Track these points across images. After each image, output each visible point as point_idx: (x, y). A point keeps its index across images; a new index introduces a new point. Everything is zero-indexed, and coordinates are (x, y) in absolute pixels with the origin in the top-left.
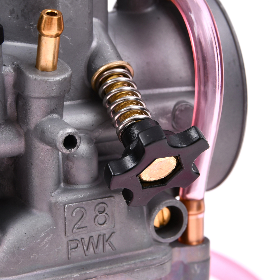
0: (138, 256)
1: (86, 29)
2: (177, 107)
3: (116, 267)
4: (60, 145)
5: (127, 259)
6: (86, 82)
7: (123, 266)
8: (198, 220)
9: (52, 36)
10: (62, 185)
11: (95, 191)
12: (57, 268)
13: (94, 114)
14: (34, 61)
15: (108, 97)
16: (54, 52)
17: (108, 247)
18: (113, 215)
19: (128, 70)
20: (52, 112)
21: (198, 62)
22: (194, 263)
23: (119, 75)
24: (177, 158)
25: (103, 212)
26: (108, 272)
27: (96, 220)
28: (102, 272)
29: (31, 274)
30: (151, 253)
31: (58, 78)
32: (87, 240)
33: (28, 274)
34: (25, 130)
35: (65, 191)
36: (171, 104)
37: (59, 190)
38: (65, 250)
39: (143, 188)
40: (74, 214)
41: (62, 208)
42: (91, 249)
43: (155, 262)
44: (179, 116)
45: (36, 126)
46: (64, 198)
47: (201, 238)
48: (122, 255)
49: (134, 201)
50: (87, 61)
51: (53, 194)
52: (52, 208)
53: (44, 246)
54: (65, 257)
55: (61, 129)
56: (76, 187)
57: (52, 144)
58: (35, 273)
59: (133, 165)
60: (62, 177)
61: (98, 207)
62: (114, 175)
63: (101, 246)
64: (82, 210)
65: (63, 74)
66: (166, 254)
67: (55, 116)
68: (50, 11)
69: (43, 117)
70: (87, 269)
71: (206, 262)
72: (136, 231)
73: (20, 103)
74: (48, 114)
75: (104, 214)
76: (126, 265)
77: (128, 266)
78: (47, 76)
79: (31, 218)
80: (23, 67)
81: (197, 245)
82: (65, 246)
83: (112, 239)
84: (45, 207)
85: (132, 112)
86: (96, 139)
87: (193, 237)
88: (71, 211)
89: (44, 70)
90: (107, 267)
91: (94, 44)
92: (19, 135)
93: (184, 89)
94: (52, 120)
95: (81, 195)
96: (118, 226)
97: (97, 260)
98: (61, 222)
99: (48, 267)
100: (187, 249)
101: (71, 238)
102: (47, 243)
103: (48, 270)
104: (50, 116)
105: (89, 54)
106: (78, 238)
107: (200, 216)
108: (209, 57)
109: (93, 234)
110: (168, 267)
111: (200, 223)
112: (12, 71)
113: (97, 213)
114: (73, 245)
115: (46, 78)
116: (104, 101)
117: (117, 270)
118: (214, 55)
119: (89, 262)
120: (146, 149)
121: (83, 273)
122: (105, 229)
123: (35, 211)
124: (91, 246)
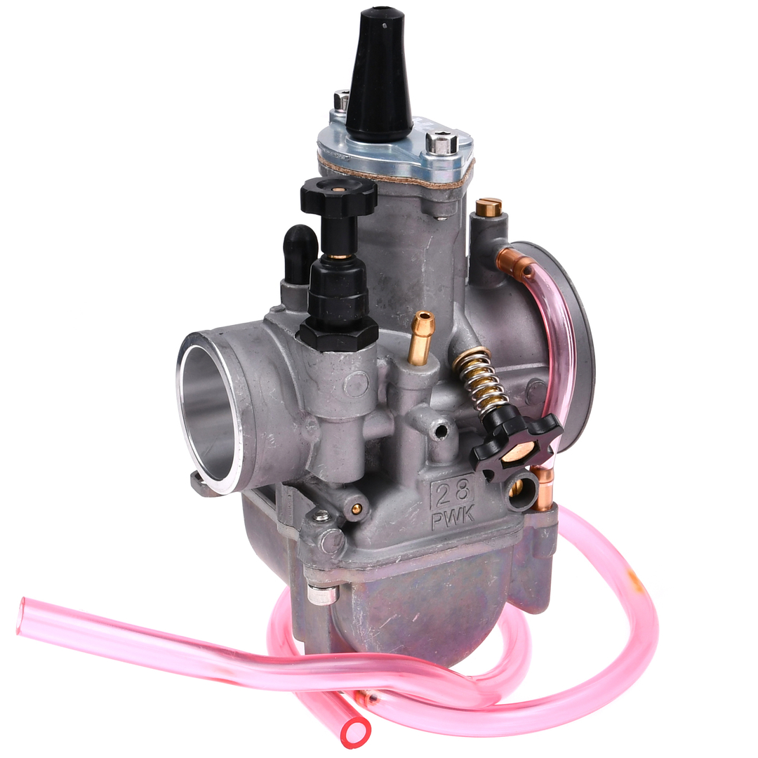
0: (494, 526)
1: (448, 316)
2: (530, 385)
3: (475, 537)
4: (433, 435)
5: (485, 528)
6: (447, 364)
7: (482, 535)
8: (547, 487)
9: (424, 337)
10: (427, 463)
11: (457, 469)
12: (422, 539)
13: (455, 395)
14: (406, 354)
15: (470, 382)
16: (426, 349)
17: (467, 519)
18: (473, 490)
19: (487, 354)
20: (422, 401)
21: (553, 346)
22: (544, 528)
23: (478, 360)
24: (535, 442)
25: (464, 488)
26: (467, 541)
27: (458, 495)
28: (464, 542)
29: (399, 545)
30: (506, 522)
31: (429, 373)
32: (449, 513)
33: (396, 546)
34: (395, 415)
35: (430, 469)
36: (525, 381)
37: (425, 469)
38: (430, 523)
39: (504, 468)
40: (439, 490)
41: (429, 485)
42: (453, 521)
43: (510, 530)
44: (532, 393)
45: (407, 414)
46: (428, 476)
47: (550, 503)
48: (480, 525)
49: (494, 480)
50: (448, 346)
51: (420, 473)
52: (418, 485)
53: (412, 520)
54: (429, 528)
55: (433, 420)
56: (440, 465)
57: (424, 432)
58: (403, 544)
59: (497, 451)
60: (427, 455)
61: (460, 483)
62: (480, 460)
63: (461, 518)
64: (446, 486)
65: (433, 368)
66: (519, 523)
67: (425, 405)
68: (423, 313)
69: (414, 406)
70: (449, 540)
71: (554, 527)
72: (493, 502)
73: (391, 391)
74: (419, 403)
75: (465, 489)
76: (483, 535)
77: (486, 536)
78: (420, 371)
79: (399, 494)
80: (396, 361)
81: (545, 511)
82: (430, 519)
83: (471, 511)
84: (412, 485)
85: (492, 397)
86: (456, 418)
87: (542, 503)
88: (436, 488)
89: (415, 365)
90: (467, 537)
91: (455, 329)
92: (389, 418)
93: (535, 365)
94: (423, 409)
95: (445, 472)
96: (477, 499)
97: (458, 530)
98: (427, 498)
99: (414, 539)
100: (537, 515)
101: (435, 512)
102: (413, 518)
103: (415, 541)
104: (421, 405)
105: (449, 339)
106: (442, 511)
107: (549, 484)
108: (561, 337)
109: (455, 507)
110: (520, 534)
111: (550, 492)
112: (385, 363)
113: (459, 489)
114: (437, 518)
115: (419, 373)
116: (466, 385)
117: (475, 540)
118: (566, 333)
119: (451, 532)
120: (510, 438)
121: (446, 543)
122: (465, 503)
123: (402, 487)
124: (452, 518)
